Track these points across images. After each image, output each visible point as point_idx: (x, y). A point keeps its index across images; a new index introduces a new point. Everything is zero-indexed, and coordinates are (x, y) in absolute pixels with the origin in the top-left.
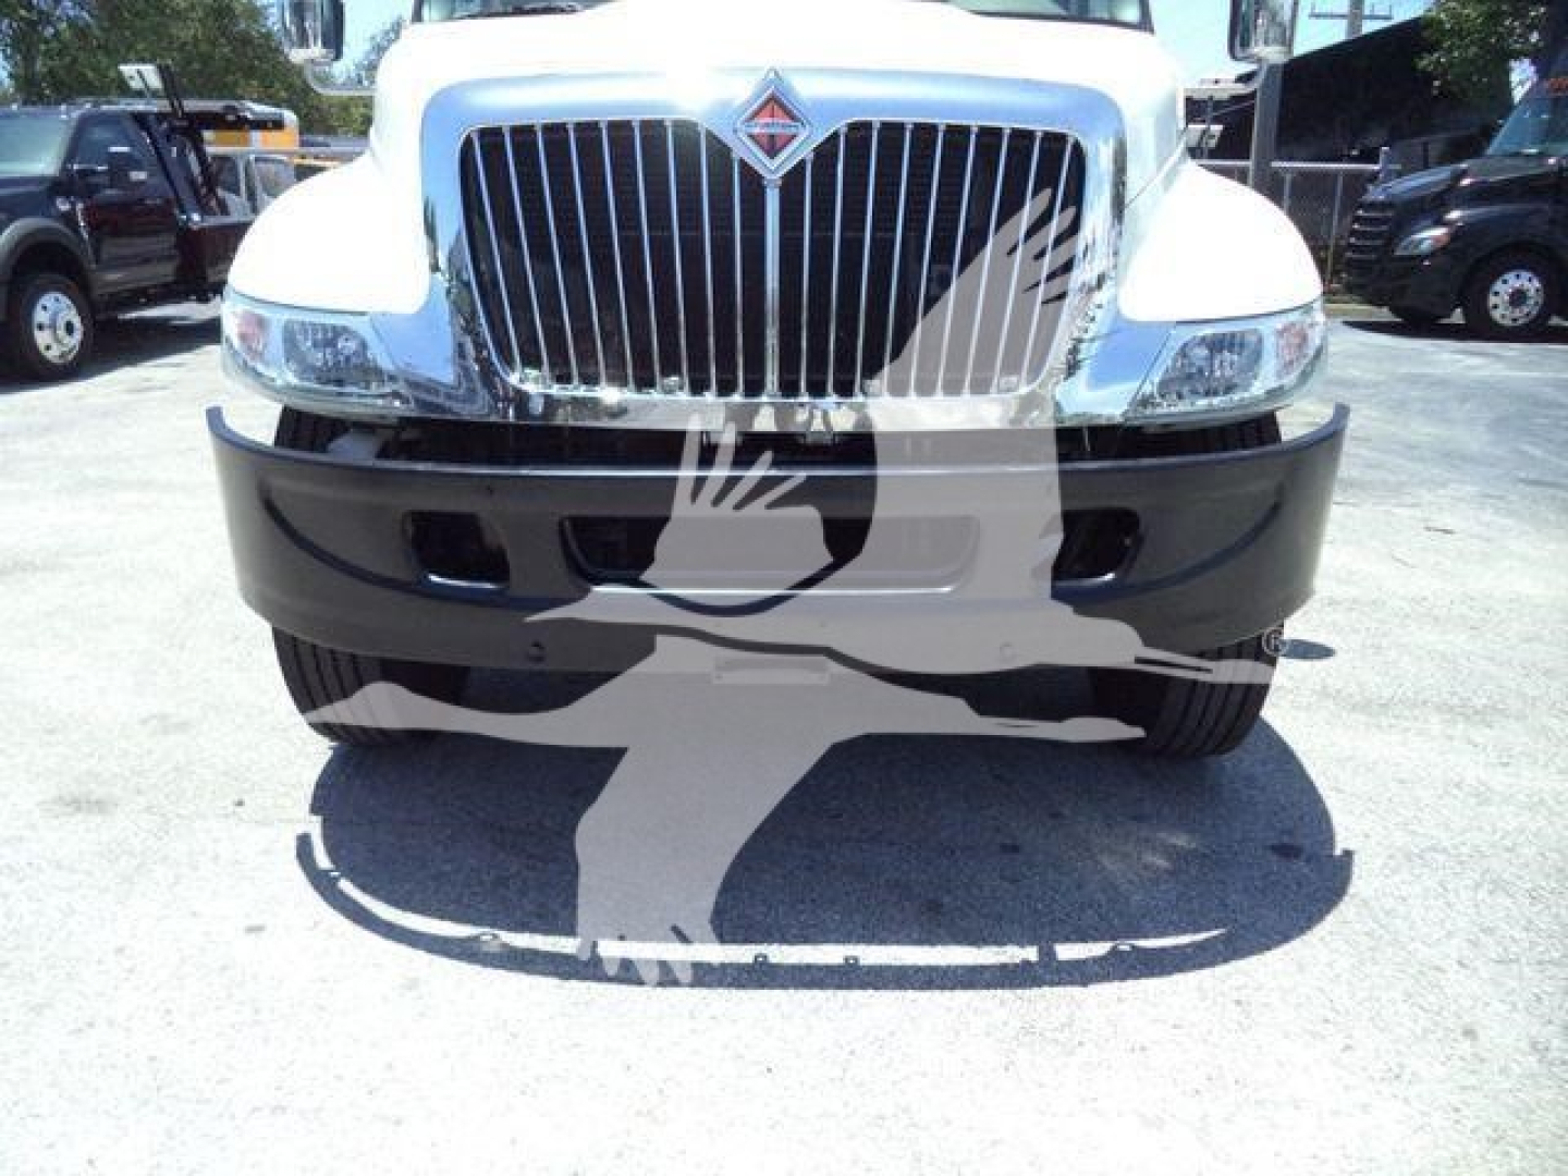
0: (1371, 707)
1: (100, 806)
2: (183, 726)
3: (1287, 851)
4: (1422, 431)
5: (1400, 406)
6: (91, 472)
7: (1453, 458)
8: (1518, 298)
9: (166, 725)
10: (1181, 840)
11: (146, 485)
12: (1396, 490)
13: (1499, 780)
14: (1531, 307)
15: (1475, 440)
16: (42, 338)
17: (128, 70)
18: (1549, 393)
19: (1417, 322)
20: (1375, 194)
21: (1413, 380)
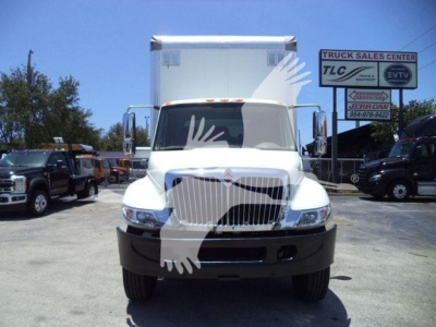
0: (357, 290)
1: (81, 313)
2: (94, 297)
3: (335, 319)
4: (376, 226)
5: (370, 220)
6: (55, 240)
7: (382, 233)
8: (400, 191)
9: (90, 297)
10: (313, 317)
11: (69, 243)
12: (367, 241)
13: (382, 305)
14: (404, 194)
15: (388, 228)
16: (37, 206)
17: (55, 138)
18: (407, 216)
19: (377, 198)
20: (363, 167)
21: (375, 213)
